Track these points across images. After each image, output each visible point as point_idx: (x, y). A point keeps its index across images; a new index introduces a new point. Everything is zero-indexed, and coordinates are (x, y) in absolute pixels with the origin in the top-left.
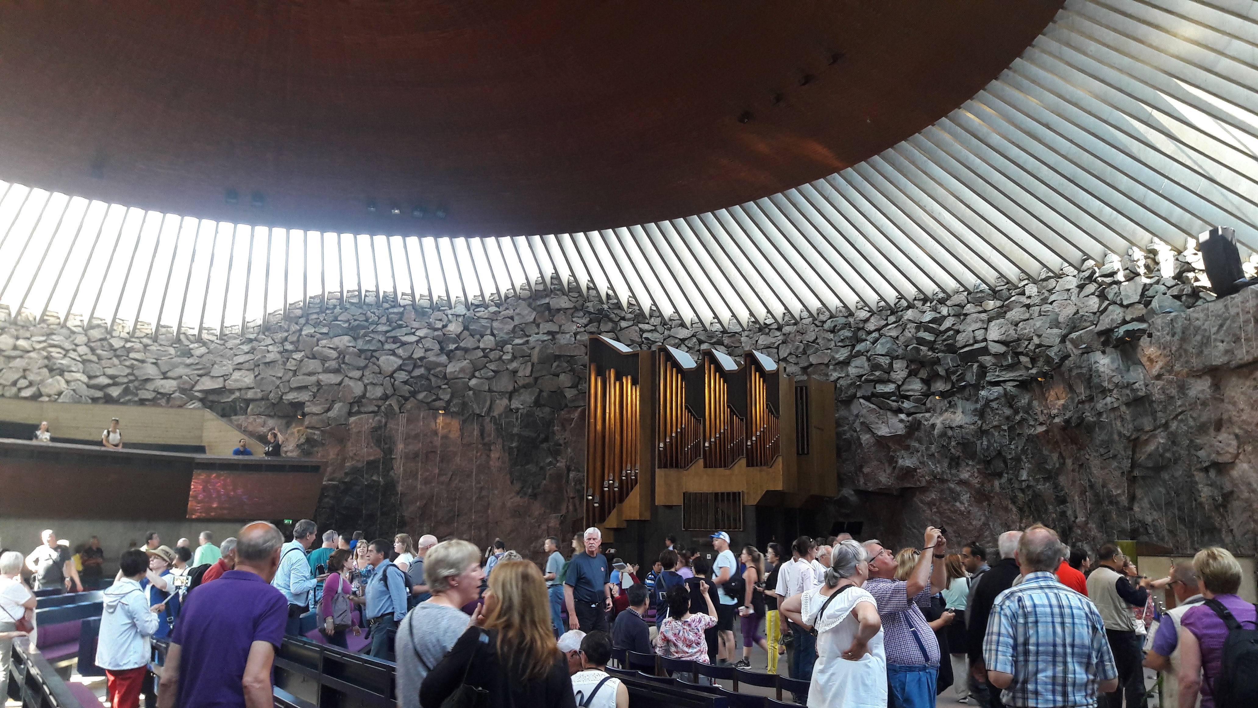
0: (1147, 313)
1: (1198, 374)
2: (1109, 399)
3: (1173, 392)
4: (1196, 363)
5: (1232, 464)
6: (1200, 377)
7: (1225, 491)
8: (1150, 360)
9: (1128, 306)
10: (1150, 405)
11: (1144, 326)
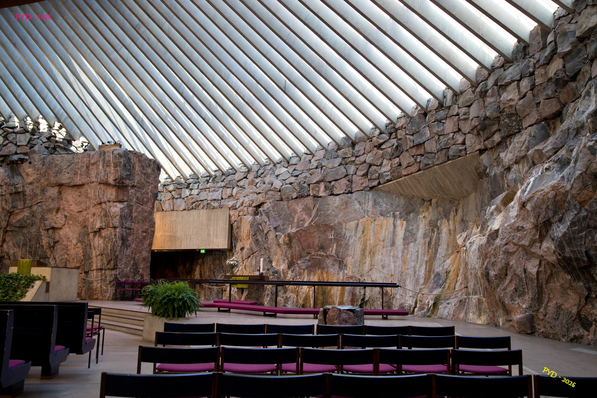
0: (30, 152)
3: (38, 192)
4: (53, 180)
5: (61, 228)
6: (53, 187)
7: (55, 241)
8: (27, 174)
9: (19, 146)
10: (23, 196)
11: (27, 157)
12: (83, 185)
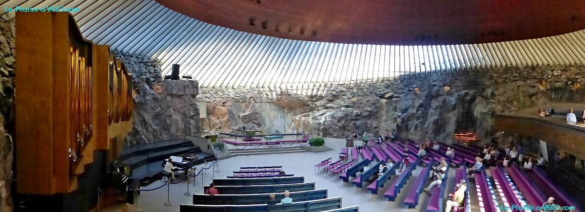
1: (168, 95)
2: (148, 97)
3: (164, 98)
5: (172, 116)
8: (157, 89)
12: (183, 95)
